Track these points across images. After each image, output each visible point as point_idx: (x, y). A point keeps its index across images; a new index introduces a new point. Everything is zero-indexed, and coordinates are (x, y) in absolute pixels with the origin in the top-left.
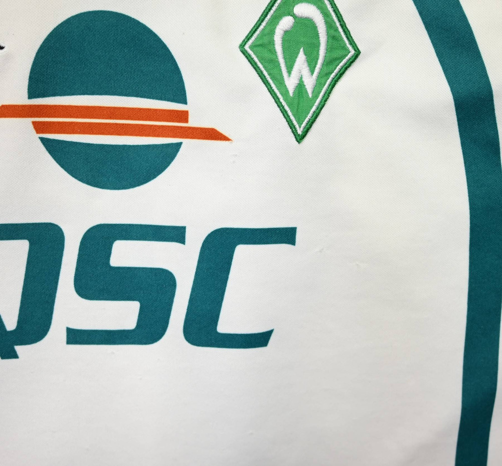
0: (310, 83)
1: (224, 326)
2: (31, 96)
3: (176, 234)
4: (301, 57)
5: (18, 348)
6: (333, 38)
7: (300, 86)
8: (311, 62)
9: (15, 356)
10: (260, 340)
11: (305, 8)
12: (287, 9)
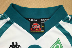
11: (58, 45)
12: (56, 44)
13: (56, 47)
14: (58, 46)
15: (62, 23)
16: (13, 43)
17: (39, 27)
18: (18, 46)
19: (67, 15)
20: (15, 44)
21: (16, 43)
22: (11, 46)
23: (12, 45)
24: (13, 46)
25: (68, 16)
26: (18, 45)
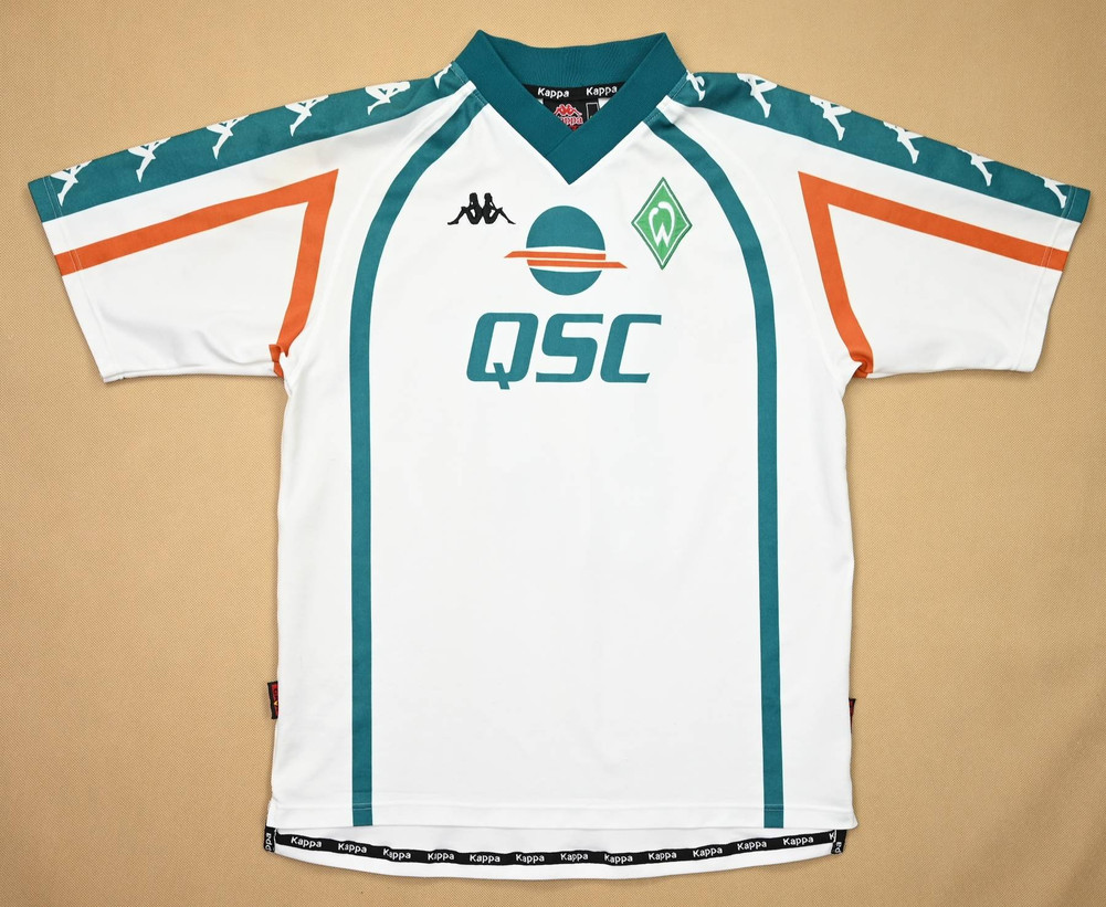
0: (667, 240)
1: (623, 370)
2: (528, 246)
3: (598, 318)
4: (662, 228)
5: (510, 383)
6: (678, 218)
7: (662, 242)
8: (668, 231)
9: (508, 388)
10: (642, 378)
11: (664, 205)
12: (655, 205)
13: (655, 216)
14: (664, 213)
15: (669, 107)
16: (473, 197)
17: (579, 120)
18: (493, 212)
19: (684, 72)
20: (482, 203)
21: (488, 197)
22: (464, 210)
23: (471, 207)
24: (473, 211)
25: (690, 77)
26: (494, 208)
